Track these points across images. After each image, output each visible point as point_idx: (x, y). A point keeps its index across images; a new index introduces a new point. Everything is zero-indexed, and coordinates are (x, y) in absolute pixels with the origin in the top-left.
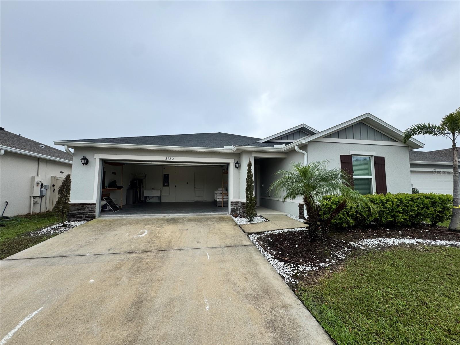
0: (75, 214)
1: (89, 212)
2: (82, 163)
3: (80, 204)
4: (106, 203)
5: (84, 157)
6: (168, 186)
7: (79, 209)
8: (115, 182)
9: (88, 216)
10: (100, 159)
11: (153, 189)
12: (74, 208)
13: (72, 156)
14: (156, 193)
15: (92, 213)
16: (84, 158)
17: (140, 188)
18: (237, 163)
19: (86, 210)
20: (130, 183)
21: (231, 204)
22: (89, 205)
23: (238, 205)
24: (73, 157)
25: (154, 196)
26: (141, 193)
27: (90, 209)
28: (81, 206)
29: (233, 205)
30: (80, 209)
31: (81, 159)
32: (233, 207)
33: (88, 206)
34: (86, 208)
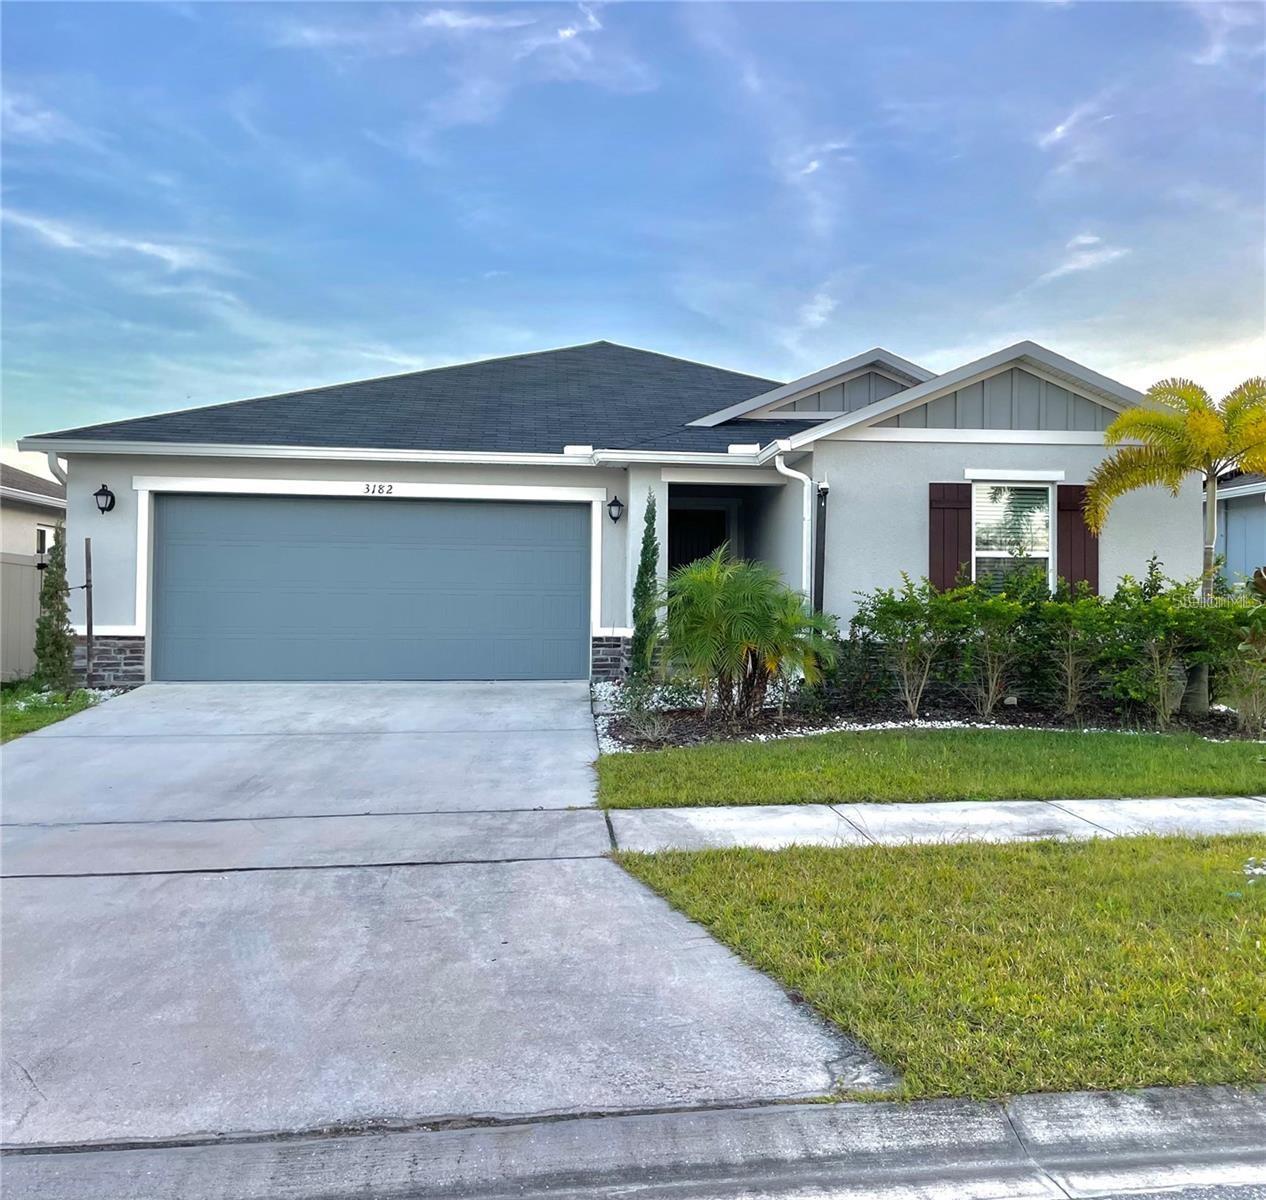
1: (126, 664)
2: (100, 508)
5: (103, 486)
7: (94, 652)
9: (124, 677)
10: (150, 491)
15: (134, 668)
16: (104, 491)
18: (615, 503)
19: (117, 656)
21: (594, 646)
22: (125, 642)
23: (619, 649)
27: (128, 654)
28: (101, 645)
29: (601, 649)
30: (99, 654)
31: (96, 494)
32: (601, 656)
33: (121, 645)
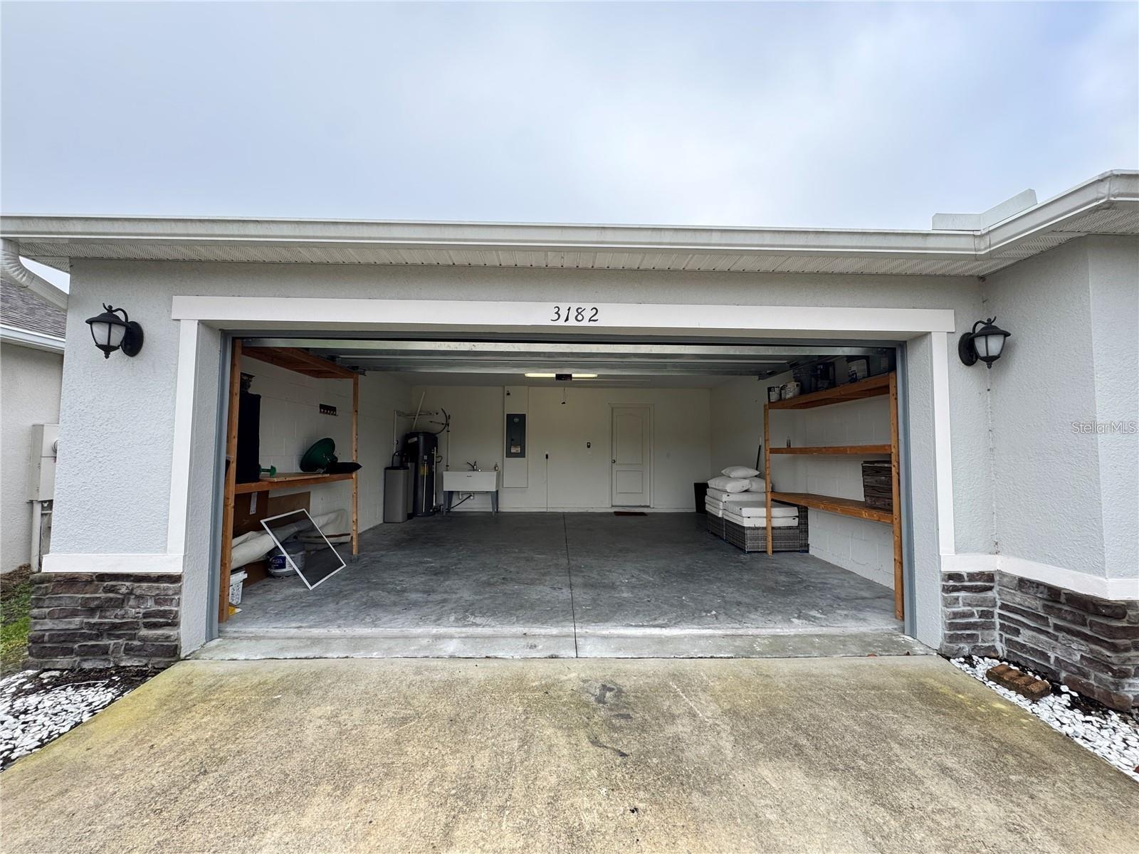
0: (71, 636)
1: (147, 626)
2: (98, 346)
3: (102, 577)
4: (273, 546)
5: (110, 309)
6: (522, 454)
7: (93, 604)
8: (328, 444)
9: (141, 649)
11: (473, 467)
12: (70, 598)
13: (60, 309)
14: (483, 482)
15: (160, 632)
16: (111, 318)
17: (430, 462)
18: (992, 331)
19: (133, 611)
20: (395, 448)
21: (945, 589)
22: (145, 585)
23: (990, 594)
24: (70, 317)
25: (475, 493)
26: (432, 481)
27: (150, 605)
28: (107, 590)
30: (101, 608)
31: (91, 322)
32: (961, 608)
33: (138, 592)
34: (132, 602)
